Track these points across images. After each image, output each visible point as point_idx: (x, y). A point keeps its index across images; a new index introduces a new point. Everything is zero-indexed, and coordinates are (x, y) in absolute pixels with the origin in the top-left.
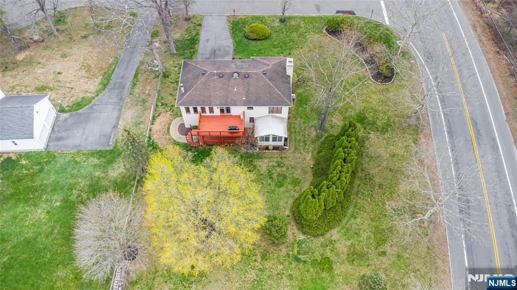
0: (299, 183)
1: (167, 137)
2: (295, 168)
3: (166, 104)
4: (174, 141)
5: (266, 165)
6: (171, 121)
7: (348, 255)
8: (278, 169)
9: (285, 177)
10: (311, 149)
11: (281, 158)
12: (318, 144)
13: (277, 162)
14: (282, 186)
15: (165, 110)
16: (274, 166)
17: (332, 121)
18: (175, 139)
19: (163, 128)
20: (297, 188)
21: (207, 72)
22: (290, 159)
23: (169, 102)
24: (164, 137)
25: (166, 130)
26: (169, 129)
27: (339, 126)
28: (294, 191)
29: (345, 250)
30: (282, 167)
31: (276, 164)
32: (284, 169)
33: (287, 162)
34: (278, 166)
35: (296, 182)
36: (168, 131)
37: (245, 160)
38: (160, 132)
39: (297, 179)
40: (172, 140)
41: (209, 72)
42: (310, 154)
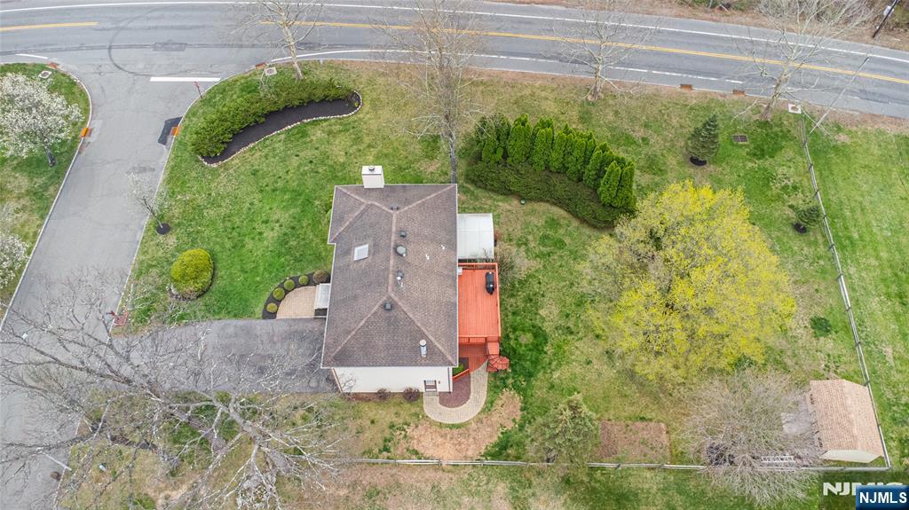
0: (553, 220)
1: (474, 425)
2: (527, 224)
3: (385, 440)
4: (483, 411)
5: (526, 260)
6: (432, 423)
7: (654, 174)
8: (532, 245)
9: (546, 237)
10: (489, 202)
11: (511, 240)
12: (479, 192)
13: (519, 246)
14: (562, 242)
15: (402, 441)
16: (527, 251)
17: (432, 173)
18: (480, 409)
19: (451, 438)
20: (562, 222)
21: (390, 298)
22: (510, 230)
23: (380, 435)
24: (473, 434)
25: (455, 431)
26: (452, 426)
27: (443, 165)
28: (569, 226)
29: (647, 176)
30: (527, 240)
31: (523, 248)
32: (530, 238)
33: (518, 234)
34: (526, 244)
35: (553, 223)
36: (458, 426)
37: (518, 291)
38: (460, 444)
39: (546, 222)
40: (483, 416)
41: (392, 295)
42: (500, 204)
